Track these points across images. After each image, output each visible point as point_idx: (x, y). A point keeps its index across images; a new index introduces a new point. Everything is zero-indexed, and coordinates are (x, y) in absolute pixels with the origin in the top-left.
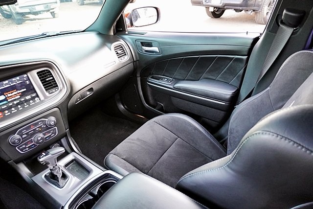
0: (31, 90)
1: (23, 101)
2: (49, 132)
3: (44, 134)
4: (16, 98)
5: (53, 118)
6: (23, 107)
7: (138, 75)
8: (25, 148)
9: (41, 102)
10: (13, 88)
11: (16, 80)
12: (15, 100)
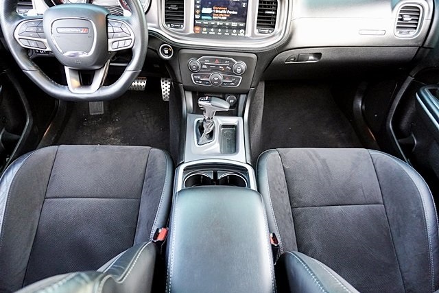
0: (243, 17)
1: (228, 26)
2: (230, 78)
3: (224, 78)
4: (223, 18)
5: (243, 65)
6: (223, 33)
7: (414, 73)
8: (199, 80)
9: (245, 38)
10: (225, 4)
12: (220, 20)
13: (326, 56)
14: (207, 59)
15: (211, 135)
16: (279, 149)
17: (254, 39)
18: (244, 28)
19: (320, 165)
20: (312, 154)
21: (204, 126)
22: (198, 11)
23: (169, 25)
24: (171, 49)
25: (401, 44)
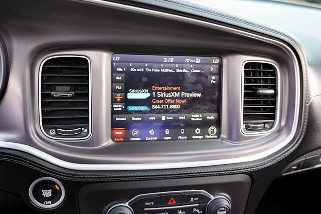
0: (212, 101)
1: (183, 121)
4: (172, 107)
6: (175, 139)
10: (176, 80)
11: (191, 65)
14: (149, 199)
18: (217, 123)
22: (119, 97)
23: (52, 132)
24: (60, 185)
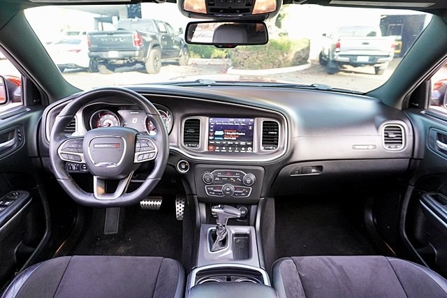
0: (250, 137)
1: (237, 144)
2: (241, 189)
3: (236, 189)
4: (232, 138)
5: (253, 177)
6: (233, 151)
7: (412, 182)
8: (212, 191)
9: (252, 154)
10: (235, 128)
11: (241, 122)
12: (230, 140)
13: (327, 168)
14: (220, 172)
15: (224, 242)
16: (293, 257)
17: (260, 155)
18: (252, 146)
19: (337, 272)
20: (328, 261)
21: (217, 233)
22: (212, 134)
23: (187, 145)
24: (188, 164)
25: (393, 157)
